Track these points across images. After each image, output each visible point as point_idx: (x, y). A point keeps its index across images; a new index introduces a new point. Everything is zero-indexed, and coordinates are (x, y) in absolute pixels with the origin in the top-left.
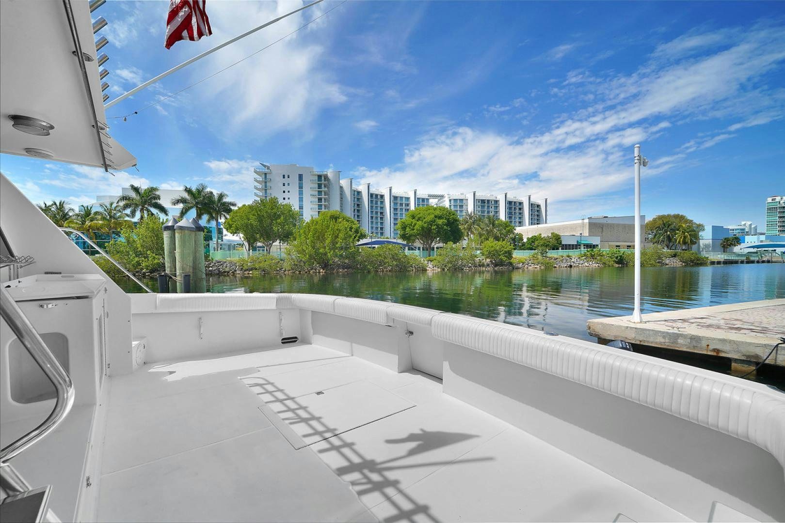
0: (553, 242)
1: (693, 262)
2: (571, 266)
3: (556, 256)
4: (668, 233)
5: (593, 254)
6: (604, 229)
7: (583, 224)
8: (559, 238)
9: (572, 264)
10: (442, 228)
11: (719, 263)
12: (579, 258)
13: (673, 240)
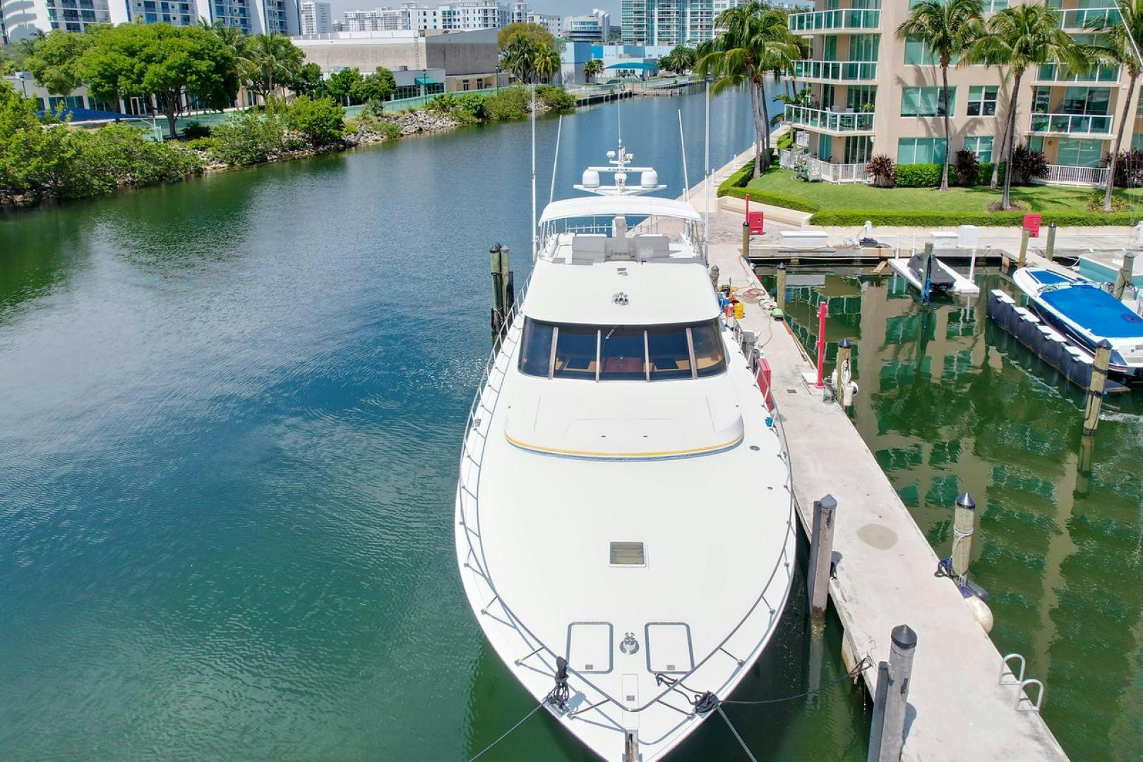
0: (385, 84)
1: (559, 104)
2: (421, 129)
3: (395, 113)
4: (526, 56)
5: (444, 103)
6: (447, 54)
7: (417, 44)
8: (391, 78)
9: (421, 125)
10: (208, 78)
11: (585, 103)
12: (427, 113)
13: (532, 68)
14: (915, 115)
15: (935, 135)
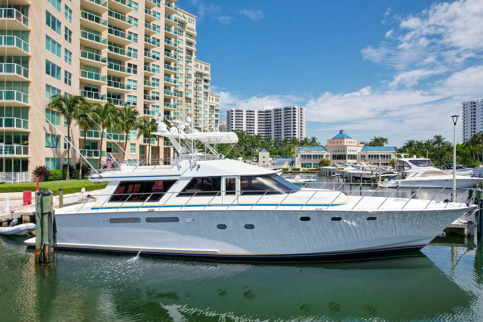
14: (49, 147)
15: (56, 157)
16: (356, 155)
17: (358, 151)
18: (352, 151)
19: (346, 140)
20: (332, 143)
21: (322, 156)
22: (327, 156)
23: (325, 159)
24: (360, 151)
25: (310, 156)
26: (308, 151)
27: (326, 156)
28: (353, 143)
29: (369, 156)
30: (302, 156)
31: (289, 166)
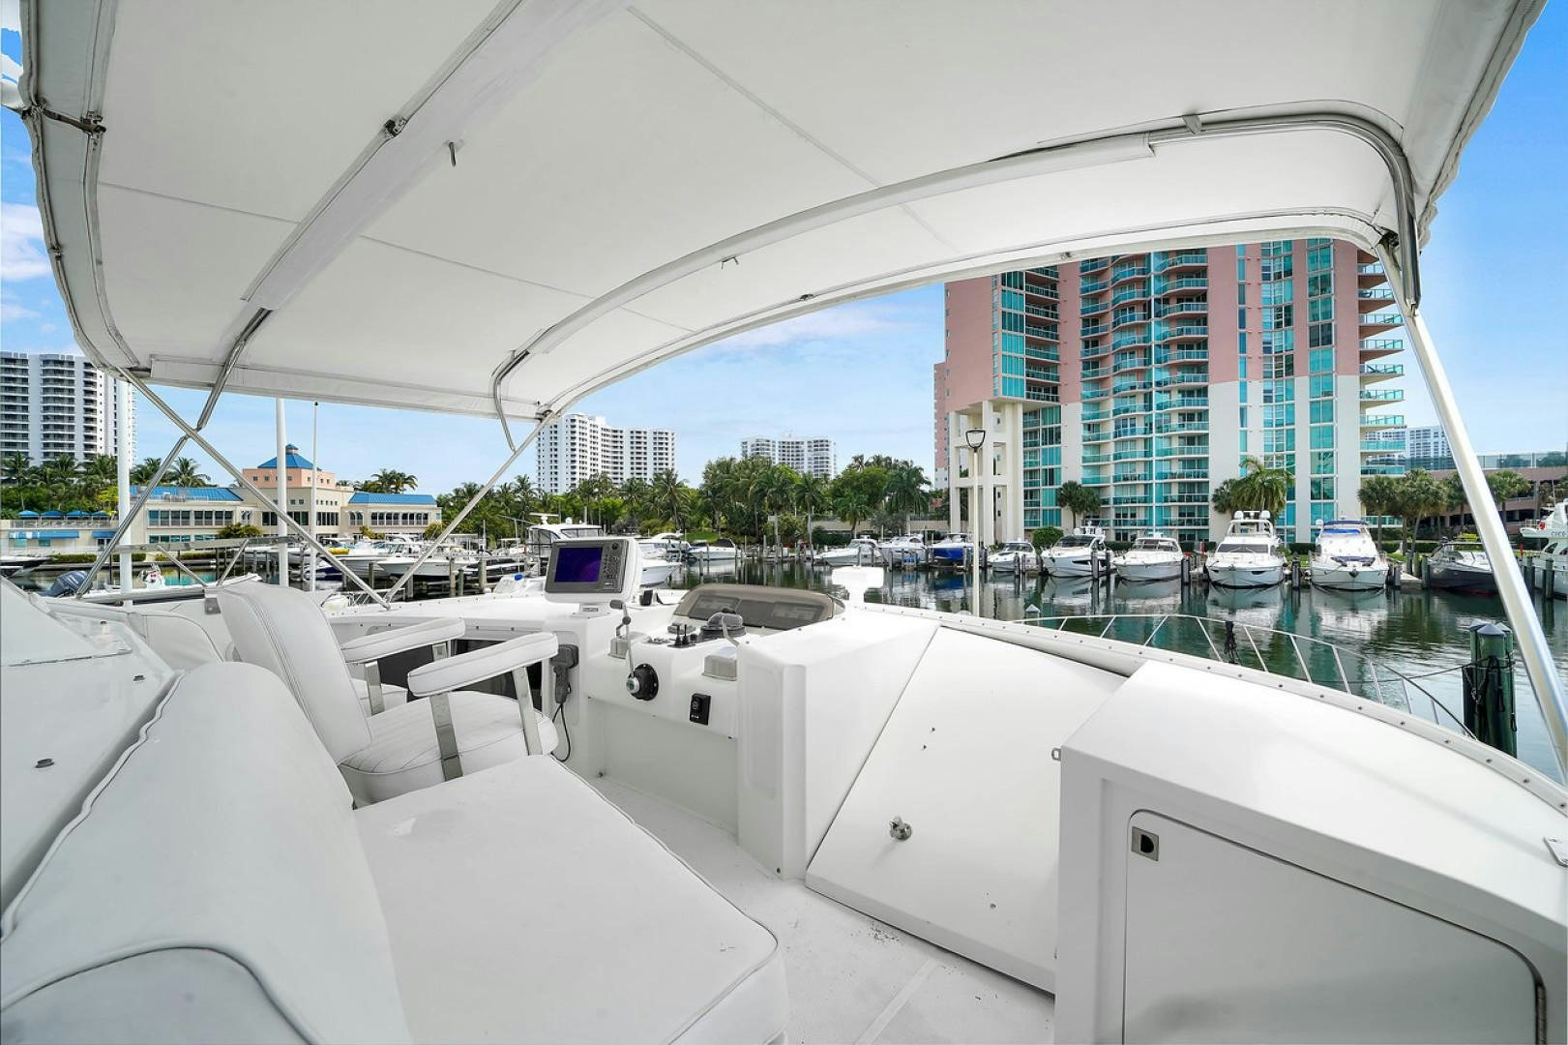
16: (337, 514)
17: (340, 504)
18: (324, 503)
19: (305, 473)
20: (261, 479)
21: (229, 515)
22: (246, 515)
23: (239, 525)
24: (346, 504)
25: (186, 515)
26: (177, 500)
27: (243, 517)
28: (325, 481)
29: (374, 517)
30: (153, 514)
31: (97, 547)
